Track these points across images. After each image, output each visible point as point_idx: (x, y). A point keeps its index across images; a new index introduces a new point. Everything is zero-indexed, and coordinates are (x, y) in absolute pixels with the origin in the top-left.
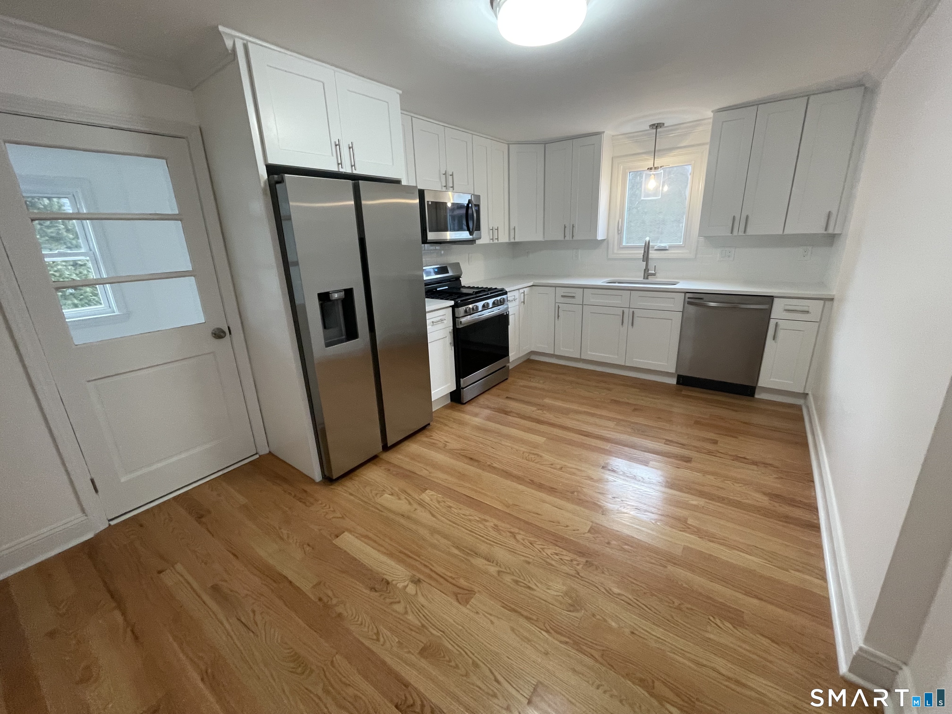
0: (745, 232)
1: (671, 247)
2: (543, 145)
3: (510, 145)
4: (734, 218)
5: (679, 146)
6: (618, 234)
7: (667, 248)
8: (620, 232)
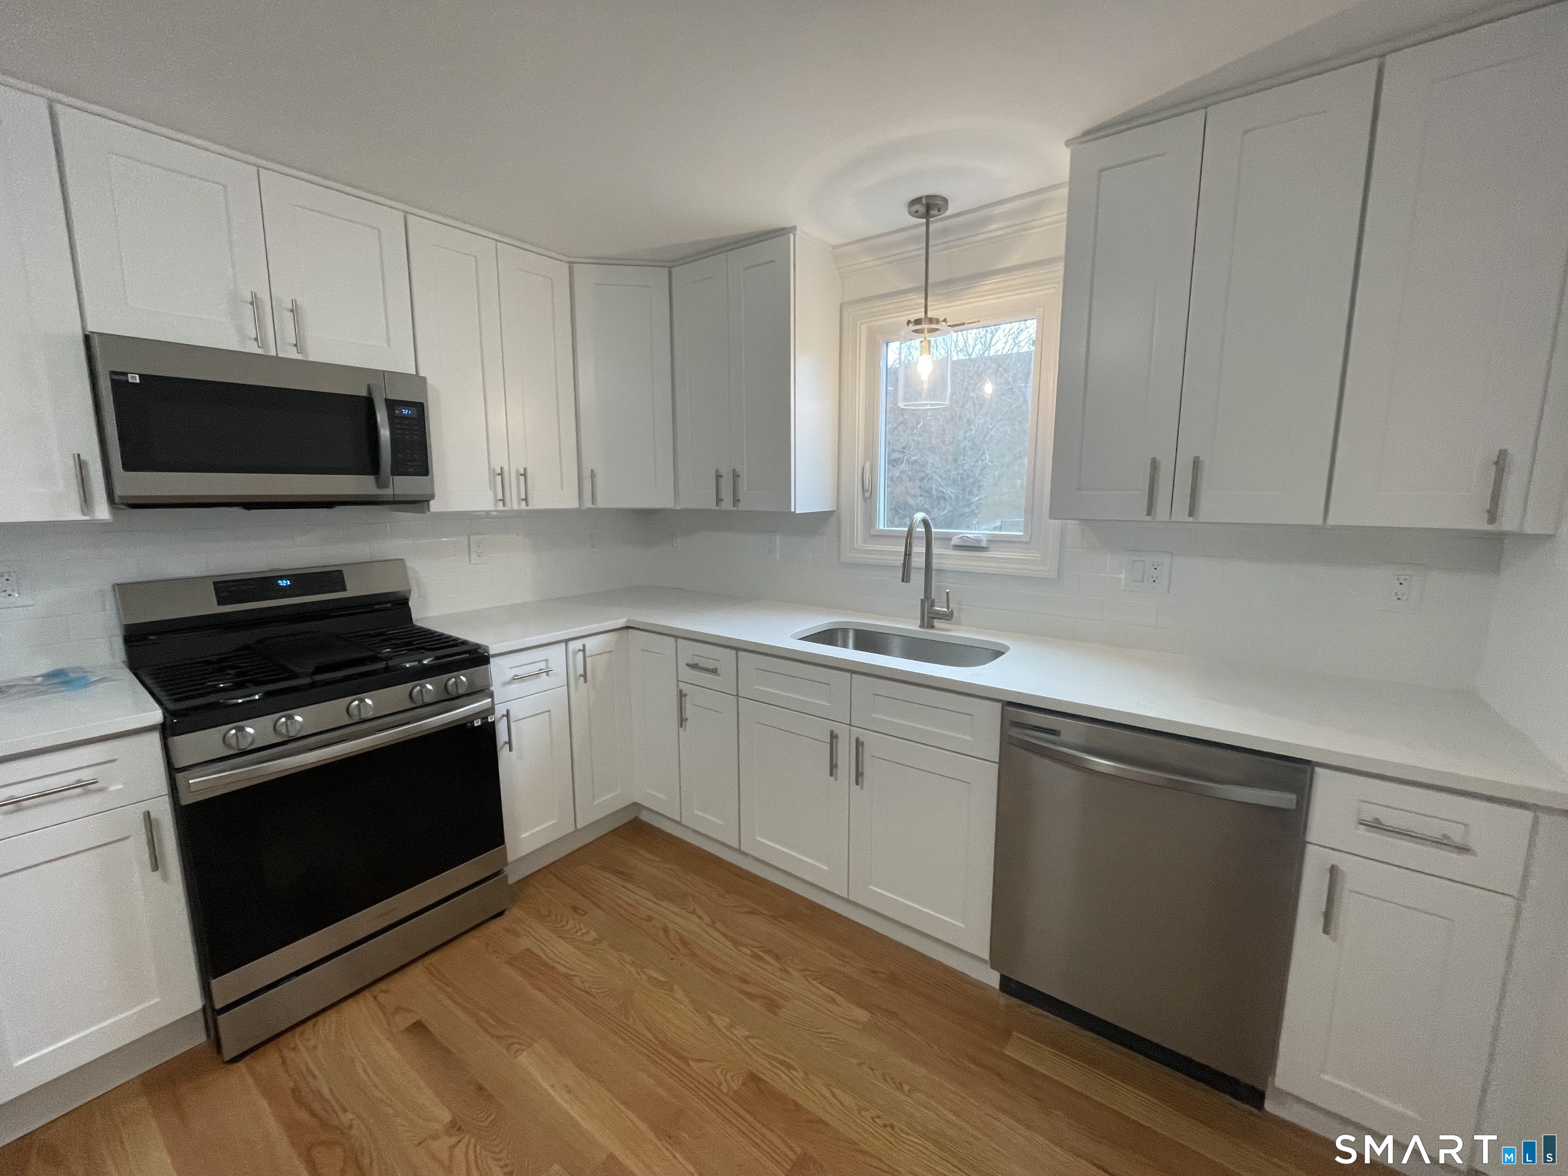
0: (1192, 510)
1: (994, 541)
2: (666, 270)
3: (576, 266)
4: (1154, 465)
5: (999, 266)
6: (865, 499)
7: (984, 544)
8: (867, 495)
